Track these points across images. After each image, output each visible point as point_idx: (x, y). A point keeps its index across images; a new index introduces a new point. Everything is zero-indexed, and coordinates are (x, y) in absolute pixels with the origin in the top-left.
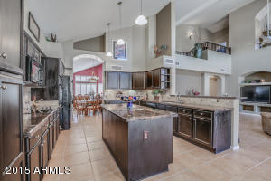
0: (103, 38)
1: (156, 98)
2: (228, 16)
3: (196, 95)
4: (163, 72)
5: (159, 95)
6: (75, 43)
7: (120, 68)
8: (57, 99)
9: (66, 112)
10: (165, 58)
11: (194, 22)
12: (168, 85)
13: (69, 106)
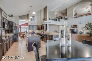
0: (28, 15)
1: (43, 32)
2: (67, 9)
3: (56, 32)
4: (45, 25)
5: (44, 32)
6: (19, 17)
7: (33, 24)
8: (13, 33)
9: (16, 37)
10: (45, 21)
11: (57, 10)
12: (46, 29)
13: (17, 35)
